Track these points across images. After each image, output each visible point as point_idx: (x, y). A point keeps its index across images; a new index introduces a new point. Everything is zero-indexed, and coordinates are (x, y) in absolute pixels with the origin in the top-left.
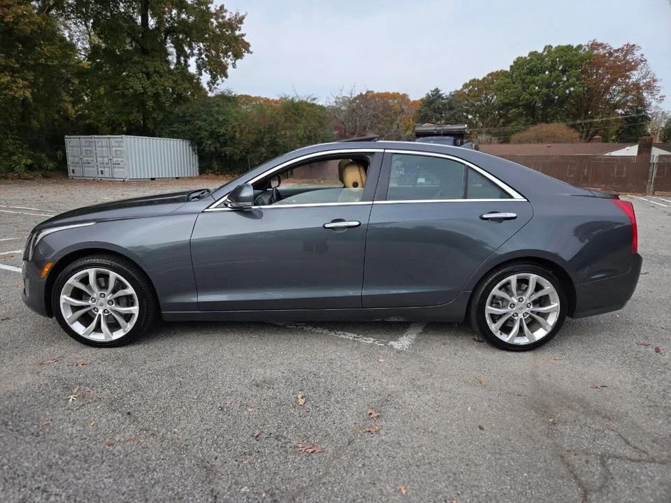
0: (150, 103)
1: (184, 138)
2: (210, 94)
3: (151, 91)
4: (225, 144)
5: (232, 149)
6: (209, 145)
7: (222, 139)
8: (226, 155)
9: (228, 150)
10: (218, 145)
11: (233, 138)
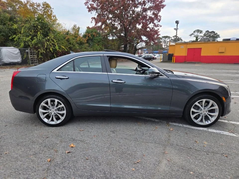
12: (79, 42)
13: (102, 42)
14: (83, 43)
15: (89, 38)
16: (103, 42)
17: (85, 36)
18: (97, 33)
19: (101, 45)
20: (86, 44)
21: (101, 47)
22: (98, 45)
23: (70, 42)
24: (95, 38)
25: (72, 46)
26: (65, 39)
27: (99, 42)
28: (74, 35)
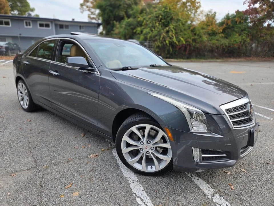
12: (210, 32)
13: (247, 31)
14: (217, 33)
15: (228, 26)
16: (249, 31)
17: (222, 24)
18: (241, 18)
19: (245, 35)
20: (220, 35)
21: (244, 37)
22: (240, 35)
23: (195, 33)
24: (237, 26)
25: (196, 37)
26: (189, 28)
27: (242, 31)
28: (206, 23)
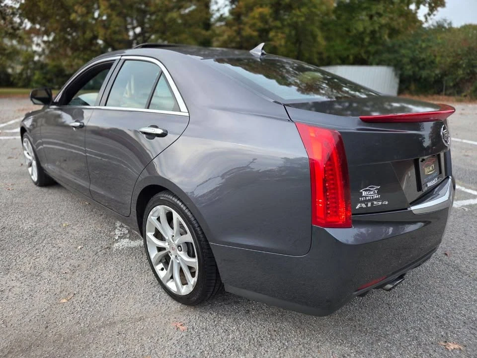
0: (367, 39)
1: (388, 65)
2: (425, 25)
3: (370, 29)
4: (423, 68)
5: (429, 72)
6: (409, 70)
7: (421, 64)
8: (421, 78)
9: (424, 73)
10: (417, 69)
11: (433, 62)
